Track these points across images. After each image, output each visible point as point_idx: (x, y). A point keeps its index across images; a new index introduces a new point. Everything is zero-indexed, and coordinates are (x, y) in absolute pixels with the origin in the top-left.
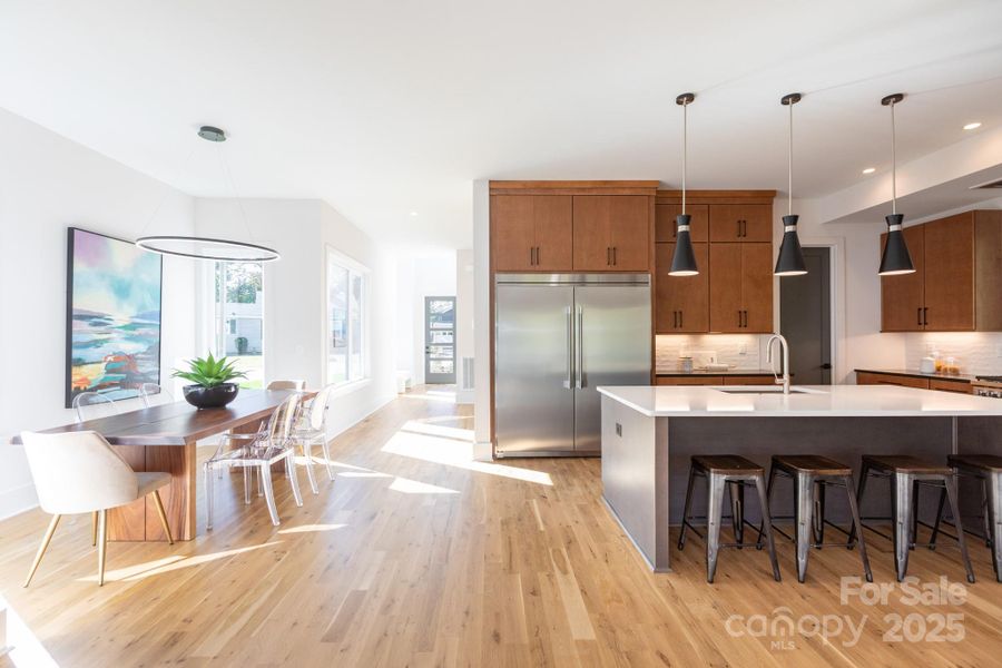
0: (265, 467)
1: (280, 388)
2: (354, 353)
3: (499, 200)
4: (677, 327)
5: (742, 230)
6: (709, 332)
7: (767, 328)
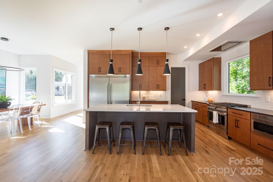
3: (90, 55)
4: (140, 89)
5: (158, 63)
6: (149, 90)
7: (164, 89)
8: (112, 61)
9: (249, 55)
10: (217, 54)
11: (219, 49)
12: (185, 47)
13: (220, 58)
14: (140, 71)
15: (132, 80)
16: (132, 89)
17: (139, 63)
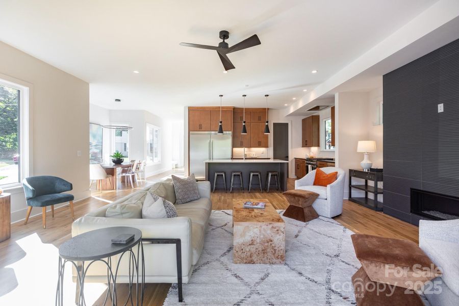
0: (130, 175)
1: (133, 161)
2: (155, 157)
3: (191, 112)
4: (241, 146)
5: (259, 119)
6: (251, 147)
7: (266, 146)
8: (221, 122)
9: (330, 118)
10: (316, 113)
11: (317, 108)
12: (286, 105)
13: (319, 116)
14: (245, 131)
15: (234, 137)
16: (234, 146)
17: (244, 124)
